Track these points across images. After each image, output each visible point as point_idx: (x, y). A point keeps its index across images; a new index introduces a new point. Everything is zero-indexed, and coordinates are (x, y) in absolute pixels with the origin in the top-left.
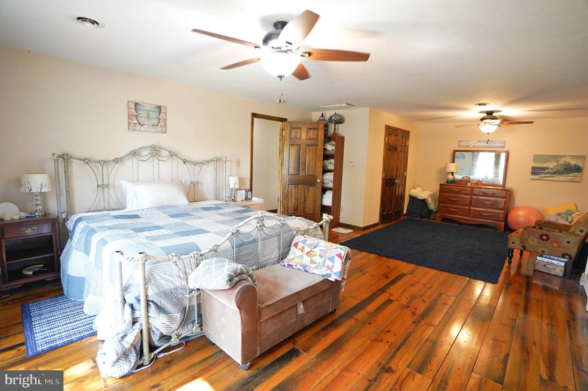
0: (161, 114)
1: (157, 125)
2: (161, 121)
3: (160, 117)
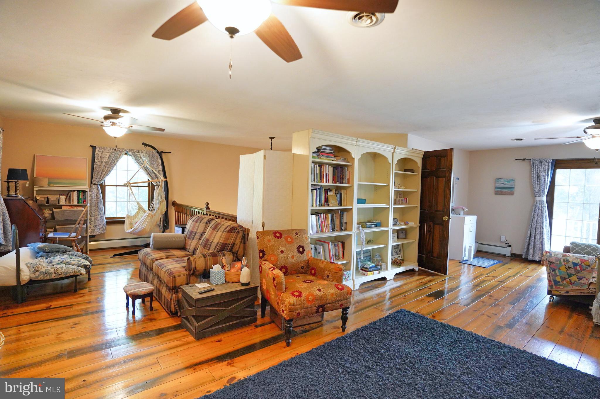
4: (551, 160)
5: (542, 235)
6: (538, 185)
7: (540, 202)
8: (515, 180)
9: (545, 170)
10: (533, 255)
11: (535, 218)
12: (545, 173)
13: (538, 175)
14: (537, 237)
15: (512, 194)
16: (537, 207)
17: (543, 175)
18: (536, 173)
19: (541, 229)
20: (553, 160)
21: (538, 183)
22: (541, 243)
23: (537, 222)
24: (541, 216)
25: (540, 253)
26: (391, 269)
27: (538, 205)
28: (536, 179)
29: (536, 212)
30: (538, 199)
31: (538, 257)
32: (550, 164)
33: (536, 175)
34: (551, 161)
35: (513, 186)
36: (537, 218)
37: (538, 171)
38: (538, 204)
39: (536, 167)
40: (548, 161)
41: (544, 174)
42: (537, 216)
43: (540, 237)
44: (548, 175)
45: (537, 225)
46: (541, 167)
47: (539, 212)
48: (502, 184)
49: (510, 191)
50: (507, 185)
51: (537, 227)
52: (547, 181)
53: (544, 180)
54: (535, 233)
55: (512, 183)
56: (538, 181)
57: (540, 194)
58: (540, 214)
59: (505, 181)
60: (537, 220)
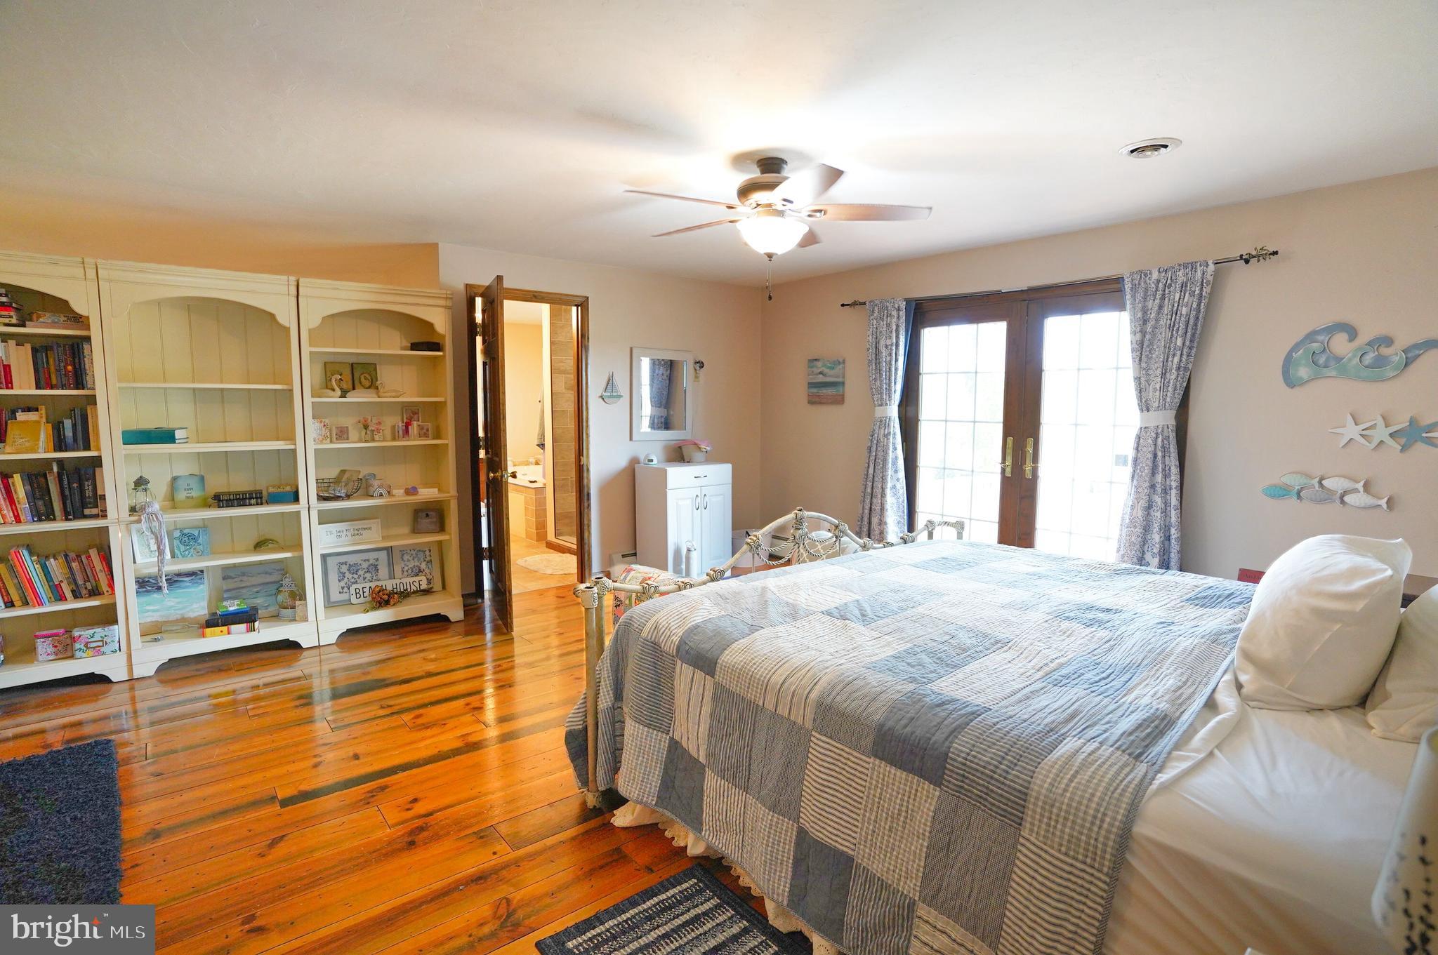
4: (904, 303)
6: (876, 374)
7: (881, 421)
8: (844, 362)
9: (892, 332)
12: (889, 337)
13: (877, 345)
15: (839, 400)
17: (887, 347)
18: (874, 340)
19: (881, 497)
20: (908, 301)
21: (876, 369)
26: (326, 618)
27: (877, 431)
28: (874, 357)
30: (879, 412)
32: (903, 313)
33: (874, 346)
34: (903, 305)
35: (840, 380)
37: (878, 333)
38: (877, 428)
39: (875, 322)
40: (897, 306)
41: (889, 342)
44: (897, 345)
47: (879, 449)
48: (820, 373)
49: (835, 393)
50: (830, 376)
52: (896, 360)
53: (888, 358)
54: (871, 508)
55: (838, 370)
56: (878, 361)
59: (824, 365)
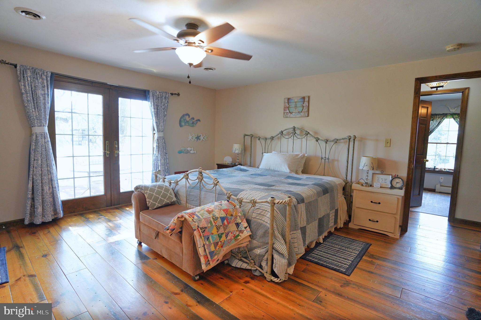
0: (305, 102)
1: (301, 112)
2: (304, 108)
3: (304, 105)
5: (52, 183)
6: (35, 108)
7: (42, 135)
9: (44, 87)
10: (43, 216)
11: (37, 160)
12: (44, 90)
13: (33, 92)
14: (45, 188)
16: (39, 142)
17: (42, 94)
18: (30, 89)
19: (48, 175)
20: (52, 74)
21: (34, 106)
22: (51, 195)
23: (41, 165)
24: (46, 156)
25: (52, 208)
27: (40, 140)
28: (32, 99)
29: (38, 150)
30: (38, 130)
31: (50, 216)
32: (49, 79)
33: (31, 92)
34: (49, 74)
36: (41, 160)
37: (33, 86)
38: (39, 138)
39: (29, 79)
40: (45, 74)
41: (43, 92)
42: (41, 156)
43: (49, 187)
45: (43, 169)
46: (37, 81)
51: (44, 172)
52: (48, 103)
54: (41, 182)
56: (35, 102)
57: (41, 122)
58: (44, 153)
60: (42, 162)
